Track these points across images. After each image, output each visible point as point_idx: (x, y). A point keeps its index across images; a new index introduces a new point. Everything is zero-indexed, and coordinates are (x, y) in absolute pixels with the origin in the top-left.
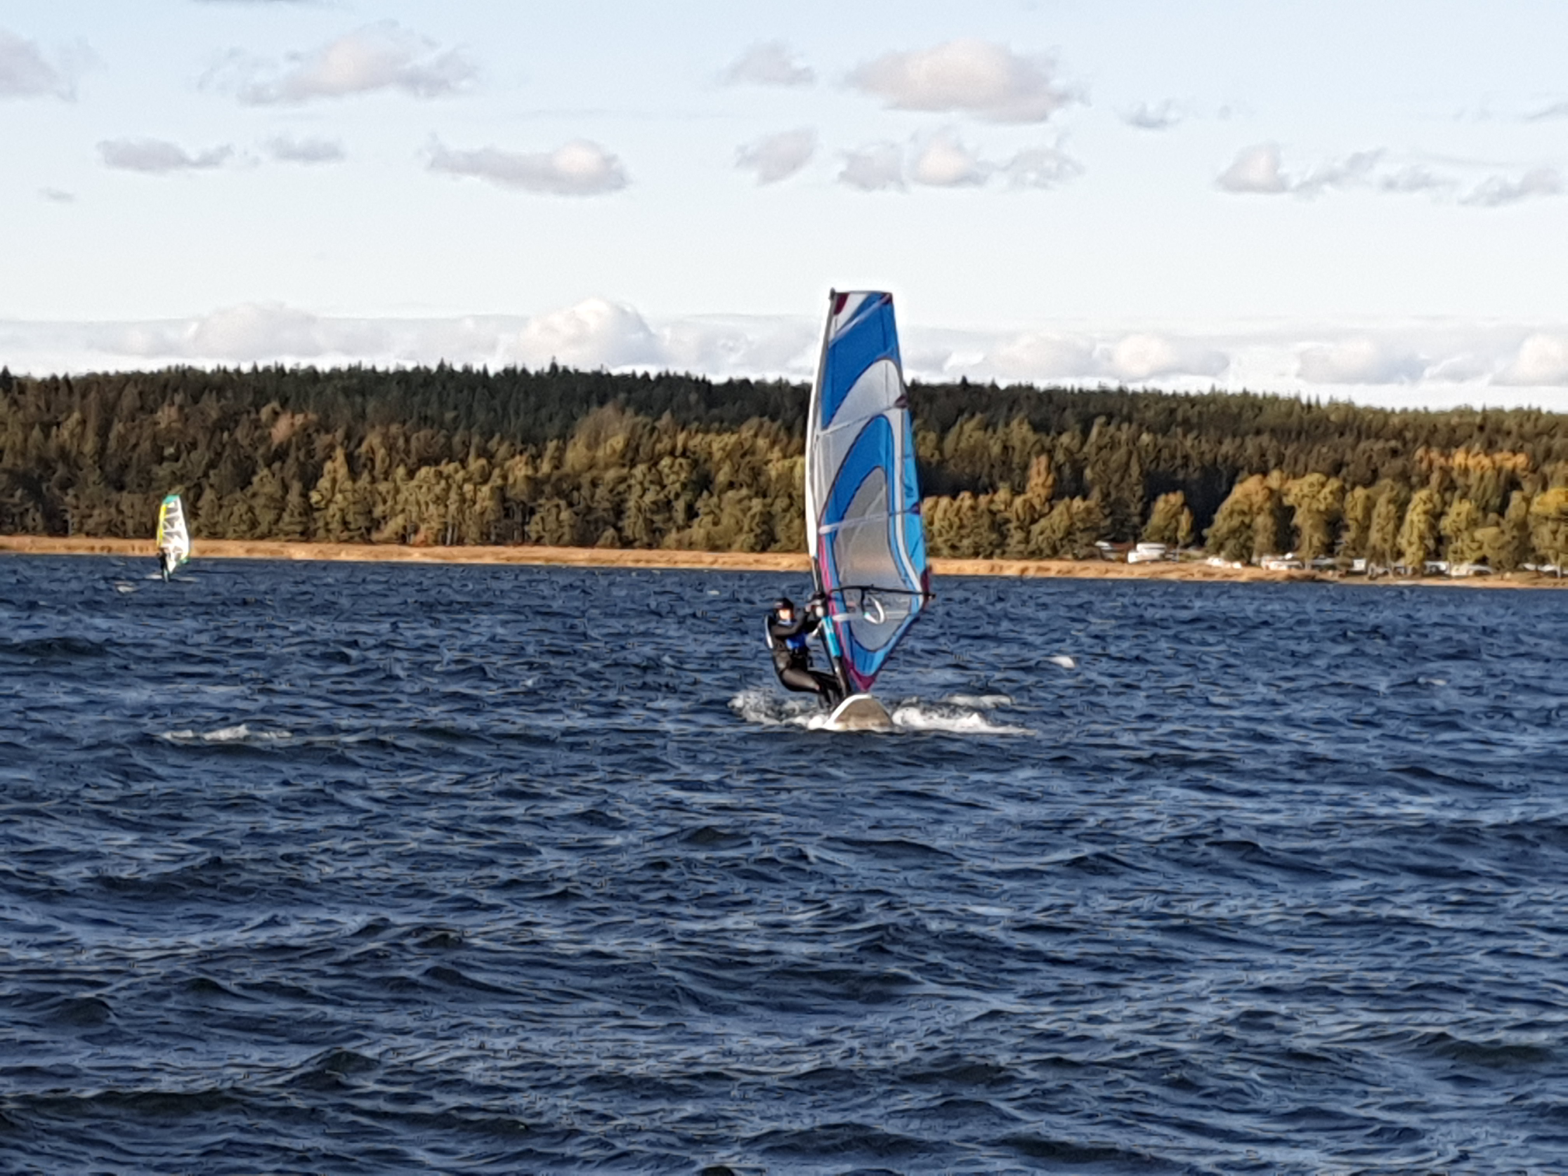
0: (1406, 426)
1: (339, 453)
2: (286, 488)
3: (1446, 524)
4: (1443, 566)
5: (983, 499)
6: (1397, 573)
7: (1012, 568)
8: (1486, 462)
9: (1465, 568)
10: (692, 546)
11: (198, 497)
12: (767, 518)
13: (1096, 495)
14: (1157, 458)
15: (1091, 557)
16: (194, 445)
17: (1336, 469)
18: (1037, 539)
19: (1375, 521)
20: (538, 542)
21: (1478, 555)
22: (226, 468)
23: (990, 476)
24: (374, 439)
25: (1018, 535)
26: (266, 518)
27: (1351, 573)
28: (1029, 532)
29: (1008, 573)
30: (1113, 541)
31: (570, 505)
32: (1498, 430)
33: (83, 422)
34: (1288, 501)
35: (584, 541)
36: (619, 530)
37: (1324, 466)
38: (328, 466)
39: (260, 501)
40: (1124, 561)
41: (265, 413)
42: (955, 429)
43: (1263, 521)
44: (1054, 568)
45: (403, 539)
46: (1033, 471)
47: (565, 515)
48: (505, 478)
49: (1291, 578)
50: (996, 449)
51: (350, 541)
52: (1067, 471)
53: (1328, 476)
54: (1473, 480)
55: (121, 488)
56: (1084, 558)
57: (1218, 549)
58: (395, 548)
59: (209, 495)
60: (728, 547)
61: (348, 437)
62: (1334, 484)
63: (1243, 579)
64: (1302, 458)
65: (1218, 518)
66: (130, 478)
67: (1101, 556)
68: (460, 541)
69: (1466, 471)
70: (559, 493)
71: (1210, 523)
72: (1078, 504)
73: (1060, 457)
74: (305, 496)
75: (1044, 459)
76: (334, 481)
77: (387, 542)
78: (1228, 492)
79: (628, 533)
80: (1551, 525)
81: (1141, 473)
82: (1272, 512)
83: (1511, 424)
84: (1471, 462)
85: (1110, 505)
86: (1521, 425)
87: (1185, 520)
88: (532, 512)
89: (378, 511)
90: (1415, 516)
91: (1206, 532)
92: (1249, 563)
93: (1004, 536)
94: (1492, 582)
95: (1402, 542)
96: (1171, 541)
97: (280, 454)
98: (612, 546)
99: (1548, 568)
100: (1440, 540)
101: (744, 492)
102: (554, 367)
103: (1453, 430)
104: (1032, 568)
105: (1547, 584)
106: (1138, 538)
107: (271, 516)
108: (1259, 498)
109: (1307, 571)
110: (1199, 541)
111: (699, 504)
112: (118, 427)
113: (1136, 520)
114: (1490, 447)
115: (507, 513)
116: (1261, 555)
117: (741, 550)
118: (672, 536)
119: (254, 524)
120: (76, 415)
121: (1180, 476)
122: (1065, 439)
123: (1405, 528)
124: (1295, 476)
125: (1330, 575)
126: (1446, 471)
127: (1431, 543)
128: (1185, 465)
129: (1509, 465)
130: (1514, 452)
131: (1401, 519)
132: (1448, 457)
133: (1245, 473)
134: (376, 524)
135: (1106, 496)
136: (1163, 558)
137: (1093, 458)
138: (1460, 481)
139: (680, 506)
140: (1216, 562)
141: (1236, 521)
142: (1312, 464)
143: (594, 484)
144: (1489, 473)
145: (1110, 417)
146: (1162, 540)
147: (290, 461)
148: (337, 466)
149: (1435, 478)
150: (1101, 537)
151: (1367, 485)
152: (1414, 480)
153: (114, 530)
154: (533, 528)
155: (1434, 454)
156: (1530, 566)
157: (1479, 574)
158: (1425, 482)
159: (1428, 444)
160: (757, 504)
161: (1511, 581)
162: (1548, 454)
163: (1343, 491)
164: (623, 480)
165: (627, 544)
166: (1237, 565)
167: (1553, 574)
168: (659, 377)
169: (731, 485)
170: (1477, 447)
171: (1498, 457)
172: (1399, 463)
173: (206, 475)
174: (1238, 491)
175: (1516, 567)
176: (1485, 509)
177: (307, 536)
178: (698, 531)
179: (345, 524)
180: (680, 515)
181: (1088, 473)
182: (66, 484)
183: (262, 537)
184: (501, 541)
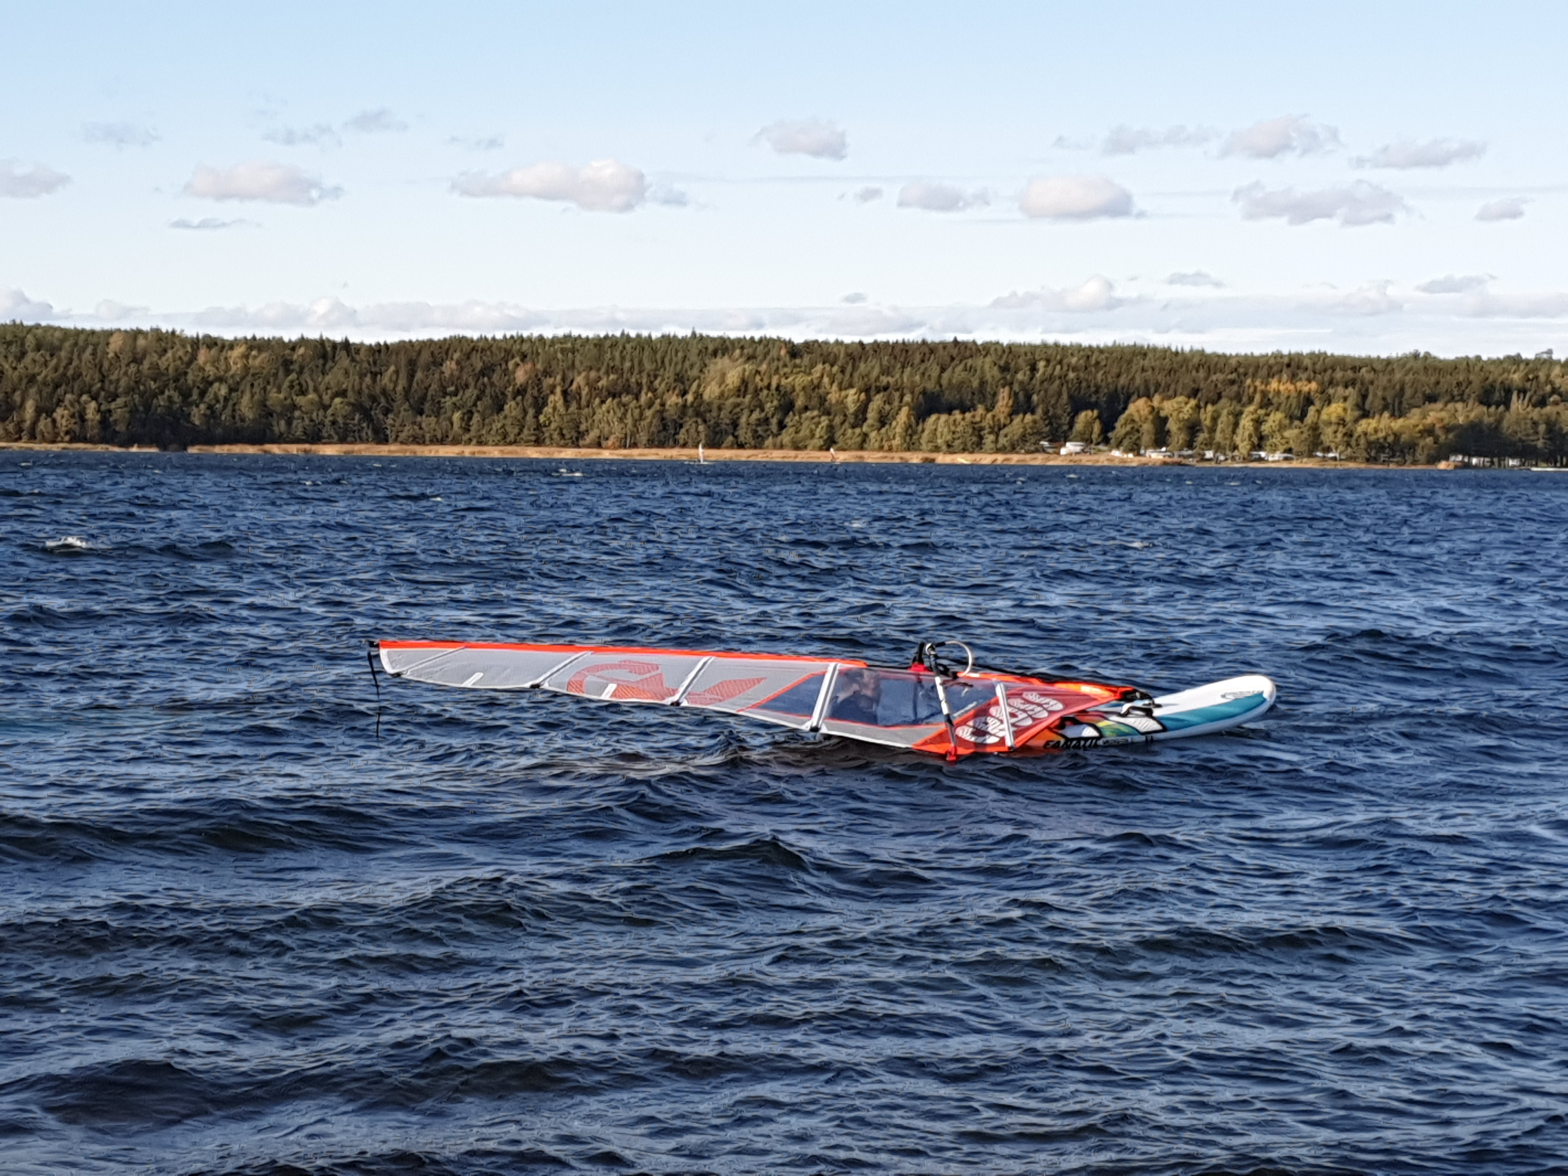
0: (1239, 364)
1: (558, 390)
2: (525, 412)
3: (1265, 428)
4: (1263, 454)
5: (968, 415)
6: (1233, 458)
7: (986, 459)
8: (1291, 387)
9: (1278, 456)
10: (782, 447)
11: (470, 419)
12: (831, 428)
13: (1039, 411)
14: (1079, 388)
15: (1037, 451)
16: (467, 386)
17: (1194, 393)
18: (1003, 441)
19: (1220, 427)
20: (684, 445)
21: (1286, 446)
22: (487, 400)
23: (972, 400)
24: (580, 380)
25: (992, 437)
26: (512, 431)
27: (1203, 459)
28: (997, 435)
29: (984, 462)
30: (1050, 441)
31: (705, 421)
32: (1298, 368)
33: (397, 372)
34: (1163, 414)
35: (713, 443)
36: (736, 437)
37: (1188, 391)
38: (551, 398)
39: (509, 422)
40: (1058, 453)
41: (511, 364)
42: (950, 370)
43: (1147, 427)
44: (1015, 459)
45: (599, 445)
46: (1000, 397)
47: (701, 428)
48: (663, 405)
49: (1165, 463)
50: (975, 383)
51: (565, 446)
52: (1021, 396)
53: (1189, 397)
54: (1283, 398)
55: (421, 413)
56: (1032, 452)
57: (1118, 447)
58: (594, 450)
59: (476, 418)
60: (805, 447)
61: (564, 379)
62: (1193, 402)
63: (1134, 464)
64: (1173, 387)
65: (1118, 425)
66: (427, 406)
67: (1044, 450)
68: (634, 445)
69: (1278, 393)
70: (698, 414)
71: (1113, 428)
72: (1029, 417)
73: (1016, 387)
74: (536, 417)
75: (1007, 388)
76: (555, 408)
77: (589, 446)
78: (1125, 408)
79: (742, 439)
80: (1334, 428)
81: (1071, 397)
82: (1153, 422)
83: (1307, 362)
84: (1282, 388)
85: (1049, 418)
86: (1314, 364)
87: (1097, 427)
88: (681, 426)
89: (583, 427)
90: (1246, 422)
91: (1110, 435)
92: (1138, 454)
93: (981, 438)
94: (1295, 464)
95: (1238, 440)
96: (1088, 441)
97: (521, 392)
98: (731, 447)
99: (1331, 455)
100: (1261, 438)
101: (816, 413)
102: (694, 334)
103: (1270, 367)
104: (1000, 458)
105: (1330, 465)
106: (1066, 439)
107: (517, 430)
108: (1145, 411)
109: (1176, 459)
110: (1106, 441)
111: (787, 420)
112: (419, 375)
113: (1065, 428)
114: (1293, 378)
115: (665, 428)
116: (1146, 448)
117: (814, 449)
118: (769, 441)
119: (505, 436)
120: (392, 368)
121: (1094, 399)
122: (1020, 376)
123: (1240, 431)
124: (1169, 398)
125: (1190, 461)
126: (1264, 394)
127: (1255, 440)
128: (1097, 392)
129: (1306, 389)
130: (1309, 381)
131: (1236, 425)
132: (1267, 384)
133: (1135, 397)
134: (580, 435)
135: (1046, 412)
136: (1083, 451)
137: (1037, 388)
138: (1275, 400)
139: (774, 421)
140: (1116, 453)
141: (1128, 428)
142: (1180, 390)
143: (720, 409)
144: (1294, 394)
145: (1048, 361)
146: (1082, 440)
147: (528, 396)
148: (556, 398)
149: (1258, 398)
150: (1044, 438)
151: (1214, 403)
152: (1245, 399)
153: (418, 440)
154: (682, 436)
155: (1258, 383)
156: (1319, 454)
157: (1286, 459)
158: (1251, 400)
159: (1254, 376)
160: (825, 421)
161: (1309, 464)
162: (1331, 383)
163: (1198, 407)
164: (738, 405)
165: (741, 446)
166: (1131, 455)
167: (1335, 459)
168: (761, 340)
169: (806, 408)
170: (1285, 377)
171: (1299, 384)
172: (1235, 388)
173: (475, 405)
174: (1132, 408)
175: (1311, 455)
176: (1291, 418)
177: (538, 442)
178: (786, 437)
179: (562, 436)
180: (774, 427)
181: (1035, 398)
182: (387, 412)
183: (511, 444)
184: (662, 445)
